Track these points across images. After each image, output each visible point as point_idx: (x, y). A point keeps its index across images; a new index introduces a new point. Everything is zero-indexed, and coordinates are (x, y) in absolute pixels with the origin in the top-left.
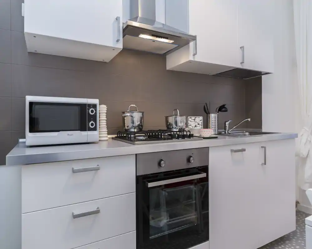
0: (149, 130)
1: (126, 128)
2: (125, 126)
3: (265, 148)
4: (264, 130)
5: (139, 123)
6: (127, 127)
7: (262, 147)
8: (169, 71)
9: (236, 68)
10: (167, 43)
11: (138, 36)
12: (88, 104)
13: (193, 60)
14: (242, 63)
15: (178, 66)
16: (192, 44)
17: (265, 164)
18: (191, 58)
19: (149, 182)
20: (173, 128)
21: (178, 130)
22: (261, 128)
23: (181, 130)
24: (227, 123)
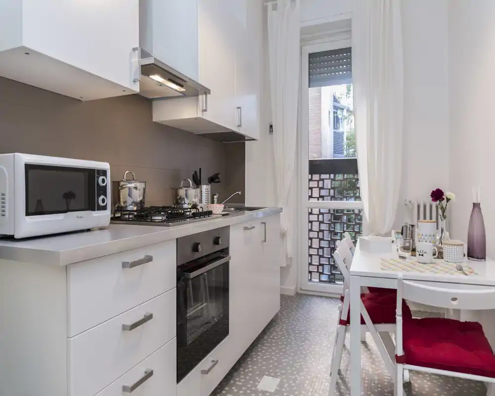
0: (152, 207)
1: (122, 204)
2: (120, 201)
3: (265, 223)
4: (247, 205)
5: (141, 198)
6: (124, 202)
7: (262, 223)
8: (156, 123)
9: (231, 131)
10: (176, 90)
11: (149, 76)
12: (97, 170)
13: (201, 117)
14: (239, 126)
15: (177, 120)
16: (201, 97)
17: (265, 241)
18: (200, 115)
19: (191, 272)
20: (185, 203)
21: (190, 207)
22: (244, 203)
23: (195, 206)
24: (215, 197)
